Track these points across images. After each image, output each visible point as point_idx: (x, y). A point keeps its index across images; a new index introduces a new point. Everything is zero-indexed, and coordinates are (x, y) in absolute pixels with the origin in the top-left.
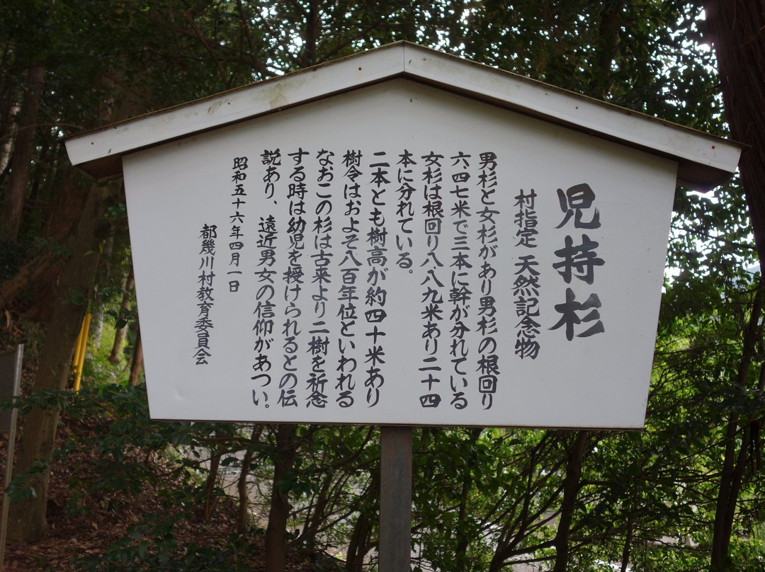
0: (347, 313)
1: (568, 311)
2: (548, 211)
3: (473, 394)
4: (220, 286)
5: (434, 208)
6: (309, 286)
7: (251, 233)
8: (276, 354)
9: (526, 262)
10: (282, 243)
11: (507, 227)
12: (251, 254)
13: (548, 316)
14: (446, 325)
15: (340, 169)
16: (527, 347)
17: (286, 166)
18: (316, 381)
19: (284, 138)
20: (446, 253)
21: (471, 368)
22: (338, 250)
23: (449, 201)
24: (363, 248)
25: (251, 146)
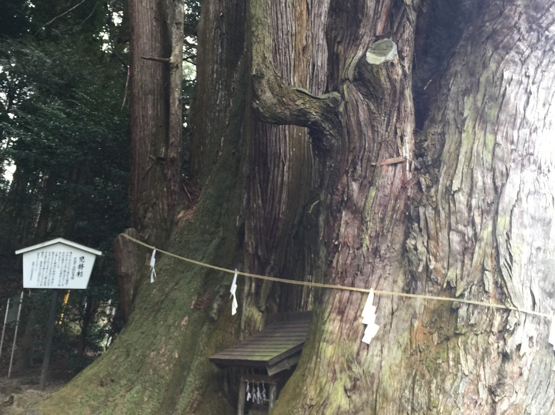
0: (50, 274)
1: (79, 274)
2: (78, 260)
3: (65, 284)
4: (34, 270)
5: (63, 260)
6: (45, 270)
7: (39, 263)
8: (40, 279)
9: (74, 267)
10: (43, 264)
11: (72, 262)
12: (39, 266)
13: (76, 274)
14: (62, 275)
15: (51, 254)
16: (73, 278)
17: (44, 254)
18: (45, 283)
19: (45, 250)
20: (64, 265)
21: (65, 281)
22: (50, 266)
23: (65, 259)
24: (53, 265)
25: (40, 251)
